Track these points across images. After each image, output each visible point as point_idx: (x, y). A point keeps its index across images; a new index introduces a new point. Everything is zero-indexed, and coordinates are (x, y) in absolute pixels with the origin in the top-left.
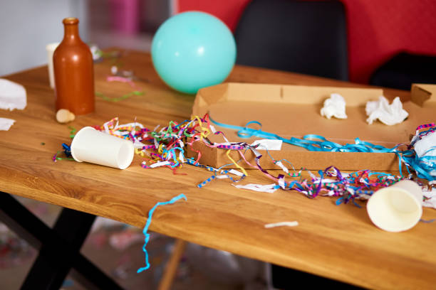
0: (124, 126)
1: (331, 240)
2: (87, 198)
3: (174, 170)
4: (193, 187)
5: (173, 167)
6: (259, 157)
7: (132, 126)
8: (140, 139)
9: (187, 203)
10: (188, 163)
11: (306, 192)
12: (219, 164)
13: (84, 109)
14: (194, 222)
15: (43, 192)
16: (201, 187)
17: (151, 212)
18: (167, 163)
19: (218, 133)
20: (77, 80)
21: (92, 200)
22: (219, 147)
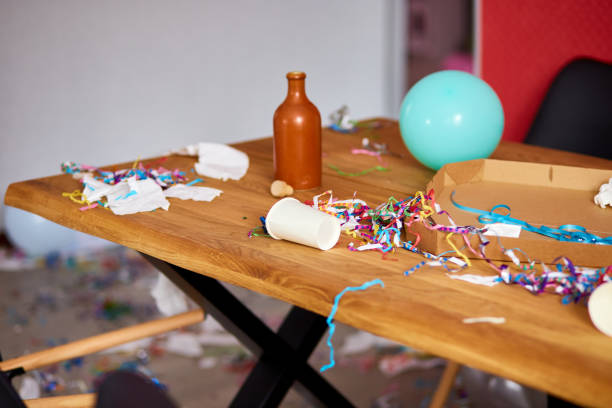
0: (341, 202)
1: (537, 341)
2: (272, 279)
3: (385, 254)
4: (399, 274)
5: (384, 251)
6: (486, 244)
7: (351, 203)
8: (358, 218)
9: (383, 291)
10: (404, 248)
11: (529, 287)
12: (439, 250)
13: (304, 183)
14: (383, 311)
15: (227, 270)
16: (408, 275)
17: (338, 297)
18: (378, 246)
19: (441, 212)
20: (300, 147)
21: (277, 281)
22: (440, 229)
